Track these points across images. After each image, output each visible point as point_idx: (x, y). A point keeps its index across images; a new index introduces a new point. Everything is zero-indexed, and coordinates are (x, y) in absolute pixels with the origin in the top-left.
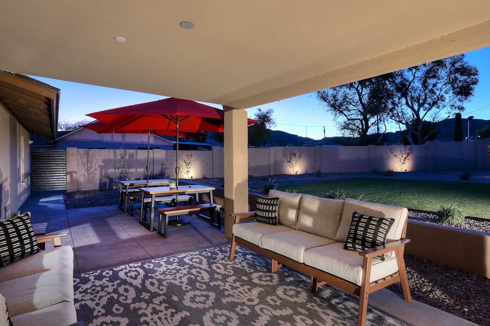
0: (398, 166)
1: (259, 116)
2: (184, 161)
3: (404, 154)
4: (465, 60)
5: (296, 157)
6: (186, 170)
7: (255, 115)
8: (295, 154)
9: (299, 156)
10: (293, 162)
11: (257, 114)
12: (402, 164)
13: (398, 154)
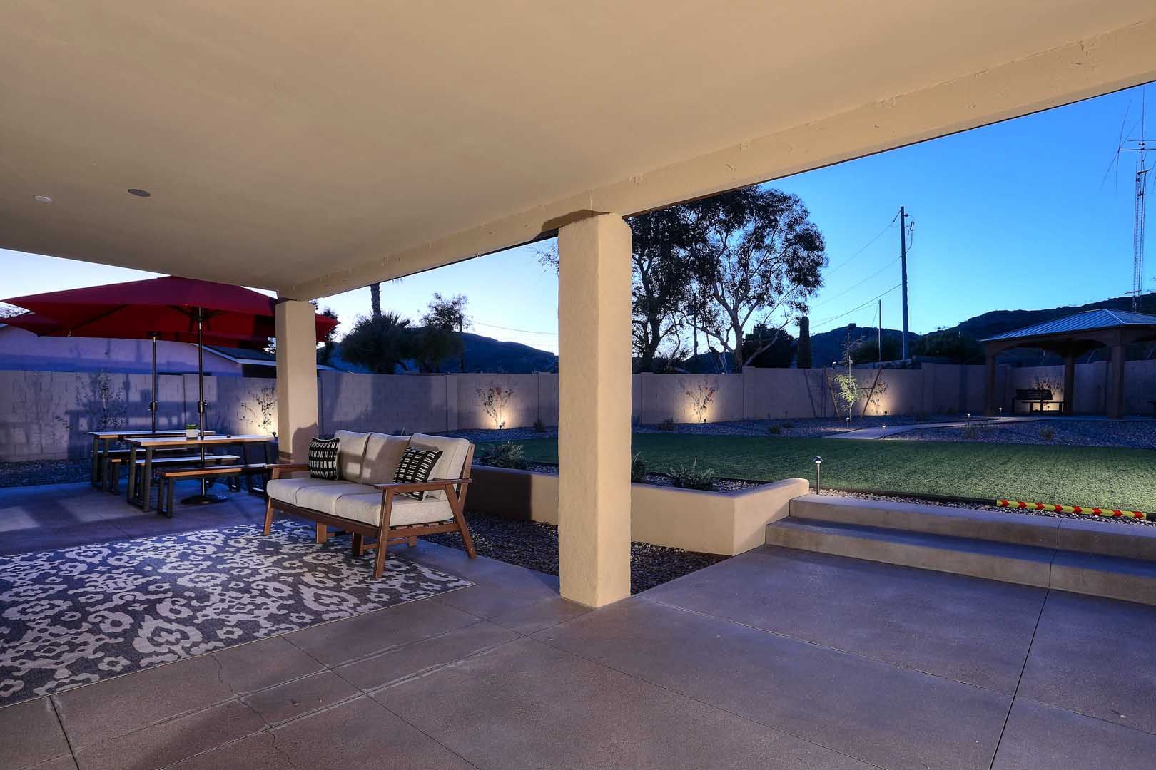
0: (694, 412)
1: (436, 309)
2: (258, 400)
3: (704, 390)
4: (810, 219)
5: (503, 394)
6: (262, 419)
7: (429, 306)
8: (500, 389)
9: (507, 392)
10: (496, 406)
11: (434, 305)
12: (701, 408)
13: (693, 391)
